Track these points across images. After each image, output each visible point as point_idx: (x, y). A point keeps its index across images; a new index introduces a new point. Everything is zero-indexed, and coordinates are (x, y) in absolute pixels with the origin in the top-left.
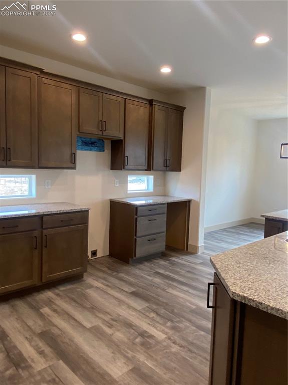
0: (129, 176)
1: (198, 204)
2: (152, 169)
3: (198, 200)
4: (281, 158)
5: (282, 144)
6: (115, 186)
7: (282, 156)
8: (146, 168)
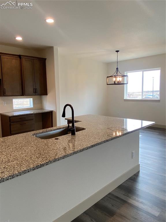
0: (13, 99)
1: (56, 113)
2: (25, 95)
3: (55, 111)
4: (107, 84)
5: (107, 77)
6: (3, 106)
7: (108, 84)
8: (21, 95)
